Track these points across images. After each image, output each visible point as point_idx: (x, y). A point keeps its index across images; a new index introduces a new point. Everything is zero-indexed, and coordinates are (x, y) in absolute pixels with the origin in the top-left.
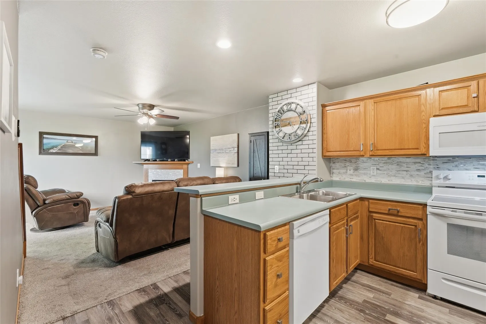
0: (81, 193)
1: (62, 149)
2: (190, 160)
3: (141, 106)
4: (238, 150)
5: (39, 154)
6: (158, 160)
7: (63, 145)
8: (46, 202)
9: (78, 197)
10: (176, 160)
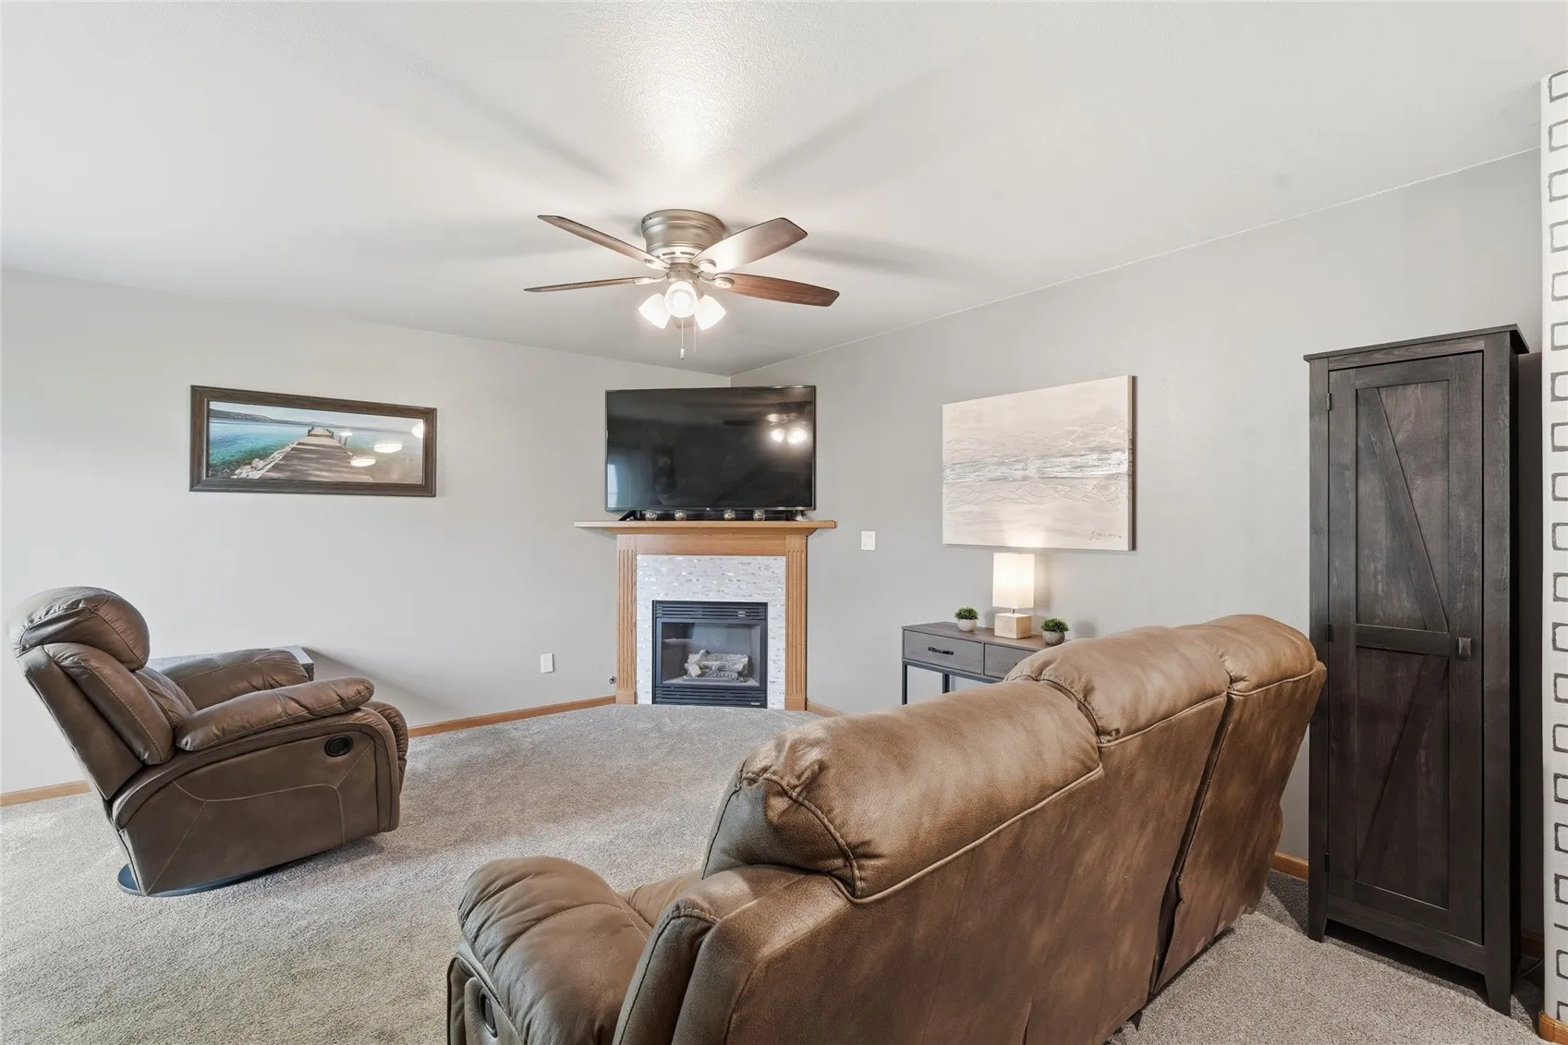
0: (361, 687)
1: (288, 466)
2: (818, 515)
3: (657, 227)
4: (1133, 463)
5: (192, 489)
6: (678, 515)
7: (293, 449)
8: (184, 741)
9: (351, 707)
10: (756, 515)
